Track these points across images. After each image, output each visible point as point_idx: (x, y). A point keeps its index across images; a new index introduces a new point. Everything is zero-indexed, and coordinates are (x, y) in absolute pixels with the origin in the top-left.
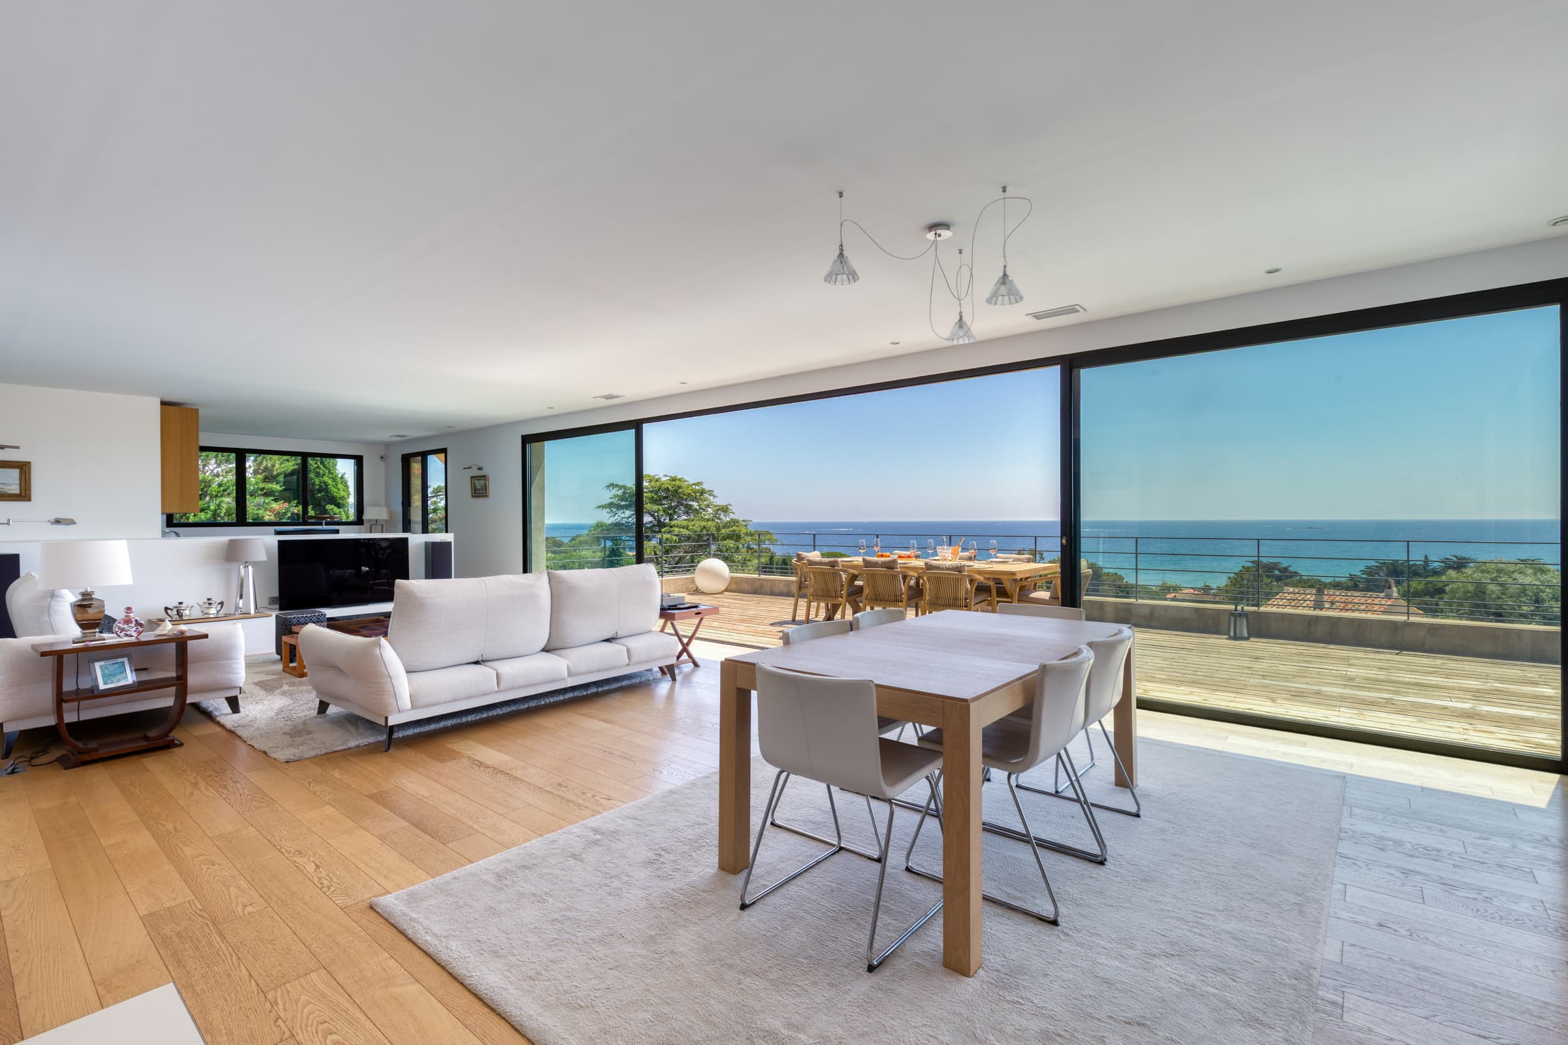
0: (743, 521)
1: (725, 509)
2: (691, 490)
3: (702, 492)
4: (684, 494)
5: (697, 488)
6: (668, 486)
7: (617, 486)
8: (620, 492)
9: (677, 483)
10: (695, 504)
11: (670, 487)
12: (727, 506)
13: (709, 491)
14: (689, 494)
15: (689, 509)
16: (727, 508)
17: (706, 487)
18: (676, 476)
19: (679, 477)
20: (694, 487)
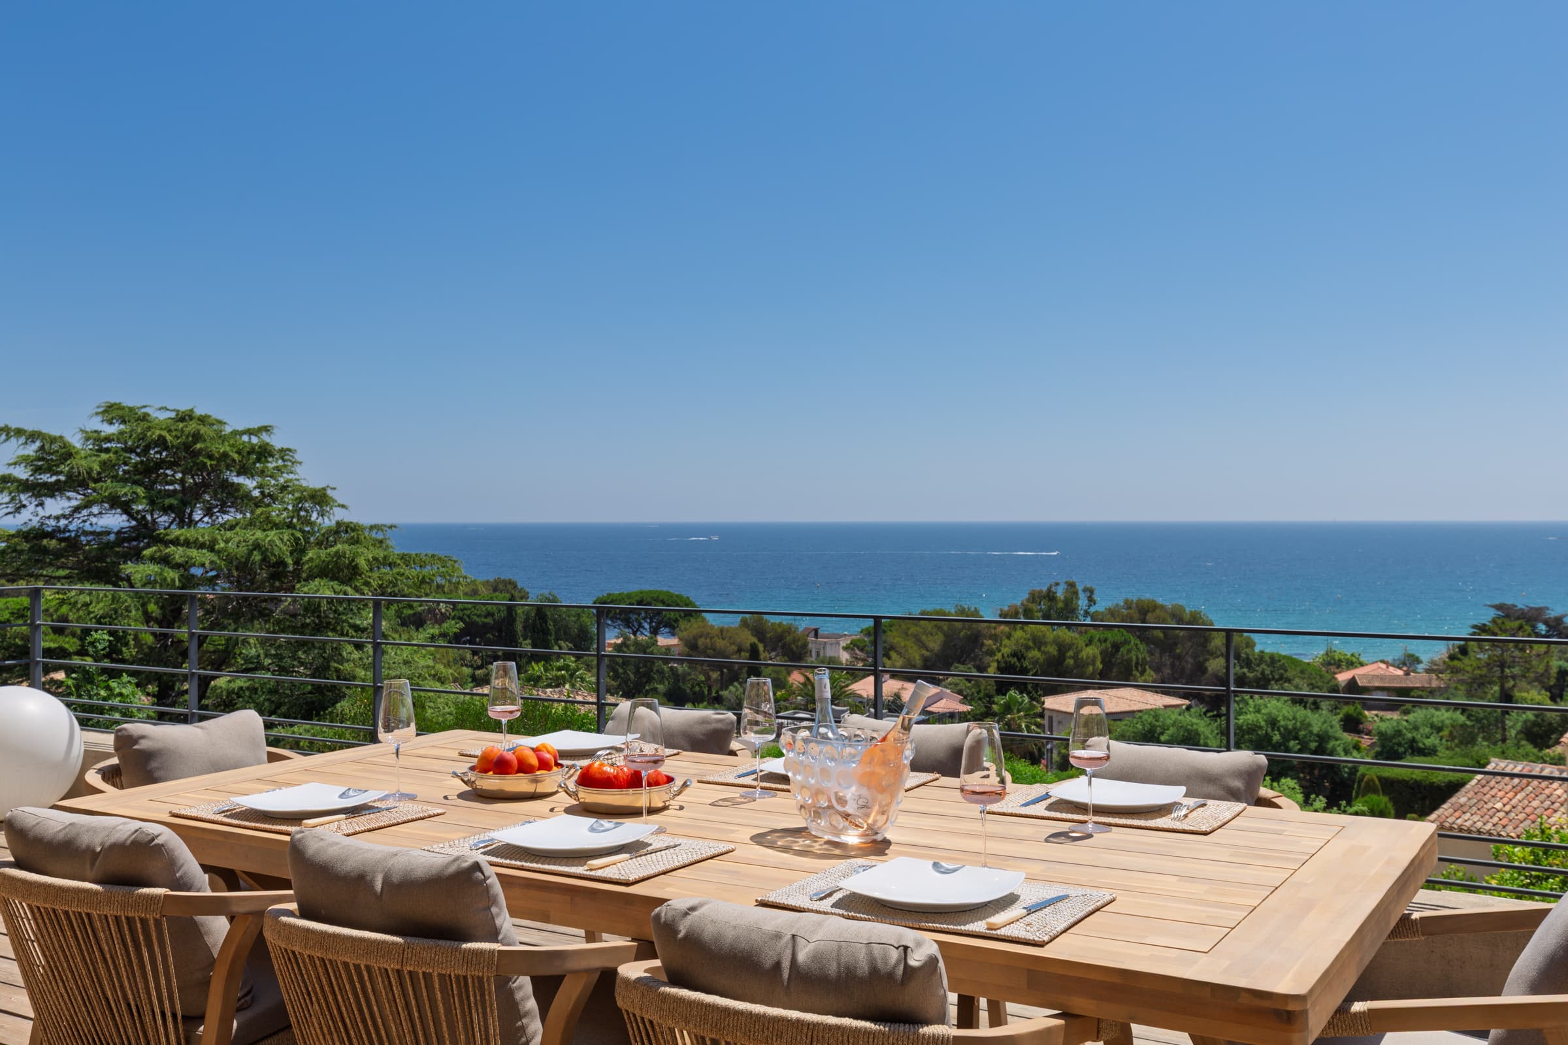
0: (372, 528)
1: (320, 498)
2: (232, 446)
3: (264, 452)
4: (211, 457)
5: (255, 440)
6: (164, 433)
7: (19, 432)
8: (31, 450)
9: (192, 427)
10: (249, 483)
11: (169, 438)
12: (324, 489)
13: (282, 450)
14: (225, 455)
15: (232, 496)
16: (325, 495)
17: (276, 441)
18: (192, 410)
19: (199, 412)
20: (245, 438)
